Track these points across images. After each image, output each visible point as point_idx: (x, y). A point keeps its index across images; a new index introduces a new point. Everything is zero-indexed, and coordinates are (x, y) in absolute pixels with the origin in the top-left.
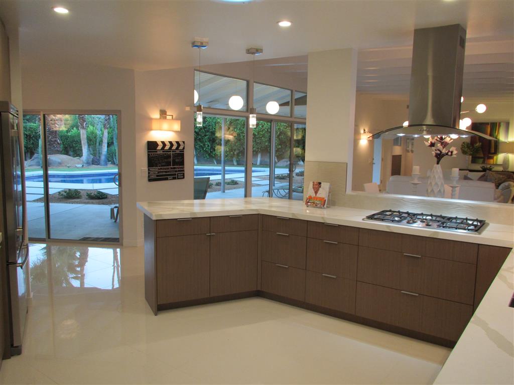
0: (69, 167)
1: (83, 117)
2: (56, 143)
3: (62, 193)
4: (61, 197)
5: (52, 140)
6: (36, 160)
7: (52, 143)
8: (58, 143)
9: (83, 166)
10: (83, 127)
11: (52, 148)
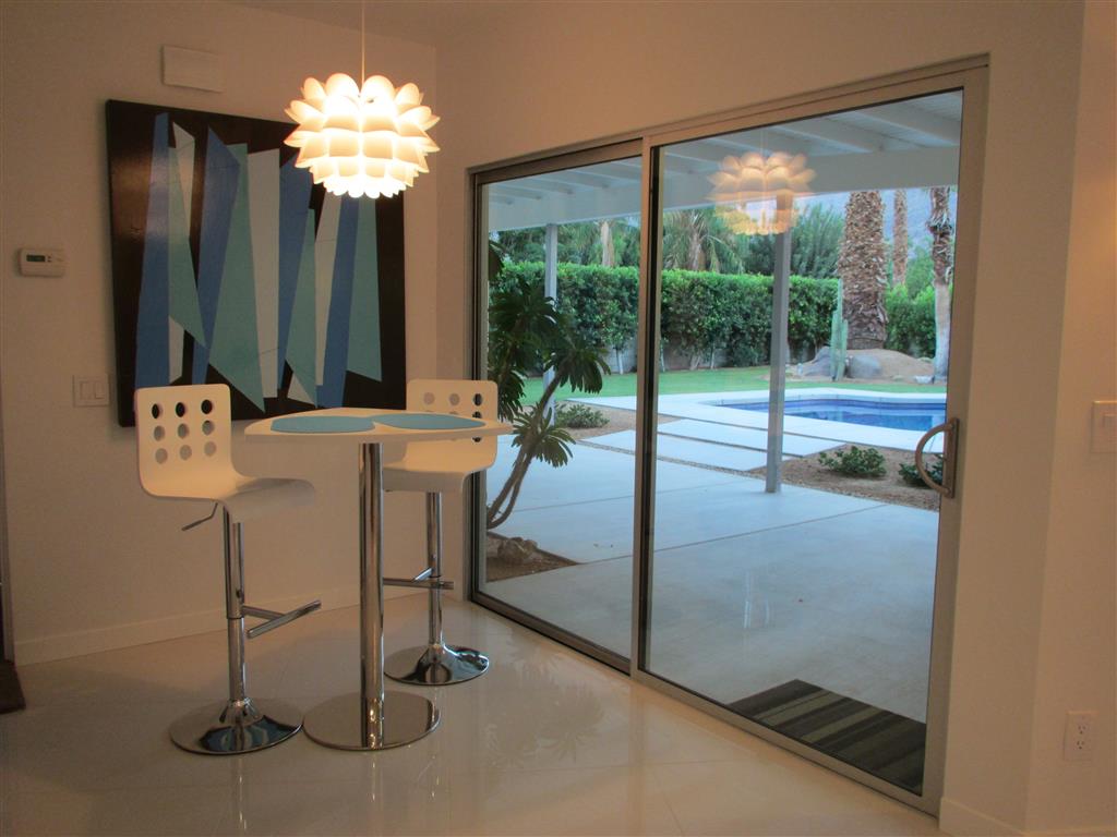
0: (896, 380)
1: (944, 253)
2: (874, 321)
3: (829, 456)
4: (827, 467)
5: (866, 313)
6: (823, 363)
7: (865, 320)
8: (879, 322)
9: (933, 379)
10: (944, 279)
11: (864, 335)
